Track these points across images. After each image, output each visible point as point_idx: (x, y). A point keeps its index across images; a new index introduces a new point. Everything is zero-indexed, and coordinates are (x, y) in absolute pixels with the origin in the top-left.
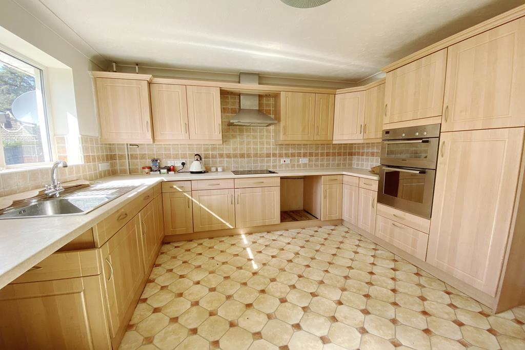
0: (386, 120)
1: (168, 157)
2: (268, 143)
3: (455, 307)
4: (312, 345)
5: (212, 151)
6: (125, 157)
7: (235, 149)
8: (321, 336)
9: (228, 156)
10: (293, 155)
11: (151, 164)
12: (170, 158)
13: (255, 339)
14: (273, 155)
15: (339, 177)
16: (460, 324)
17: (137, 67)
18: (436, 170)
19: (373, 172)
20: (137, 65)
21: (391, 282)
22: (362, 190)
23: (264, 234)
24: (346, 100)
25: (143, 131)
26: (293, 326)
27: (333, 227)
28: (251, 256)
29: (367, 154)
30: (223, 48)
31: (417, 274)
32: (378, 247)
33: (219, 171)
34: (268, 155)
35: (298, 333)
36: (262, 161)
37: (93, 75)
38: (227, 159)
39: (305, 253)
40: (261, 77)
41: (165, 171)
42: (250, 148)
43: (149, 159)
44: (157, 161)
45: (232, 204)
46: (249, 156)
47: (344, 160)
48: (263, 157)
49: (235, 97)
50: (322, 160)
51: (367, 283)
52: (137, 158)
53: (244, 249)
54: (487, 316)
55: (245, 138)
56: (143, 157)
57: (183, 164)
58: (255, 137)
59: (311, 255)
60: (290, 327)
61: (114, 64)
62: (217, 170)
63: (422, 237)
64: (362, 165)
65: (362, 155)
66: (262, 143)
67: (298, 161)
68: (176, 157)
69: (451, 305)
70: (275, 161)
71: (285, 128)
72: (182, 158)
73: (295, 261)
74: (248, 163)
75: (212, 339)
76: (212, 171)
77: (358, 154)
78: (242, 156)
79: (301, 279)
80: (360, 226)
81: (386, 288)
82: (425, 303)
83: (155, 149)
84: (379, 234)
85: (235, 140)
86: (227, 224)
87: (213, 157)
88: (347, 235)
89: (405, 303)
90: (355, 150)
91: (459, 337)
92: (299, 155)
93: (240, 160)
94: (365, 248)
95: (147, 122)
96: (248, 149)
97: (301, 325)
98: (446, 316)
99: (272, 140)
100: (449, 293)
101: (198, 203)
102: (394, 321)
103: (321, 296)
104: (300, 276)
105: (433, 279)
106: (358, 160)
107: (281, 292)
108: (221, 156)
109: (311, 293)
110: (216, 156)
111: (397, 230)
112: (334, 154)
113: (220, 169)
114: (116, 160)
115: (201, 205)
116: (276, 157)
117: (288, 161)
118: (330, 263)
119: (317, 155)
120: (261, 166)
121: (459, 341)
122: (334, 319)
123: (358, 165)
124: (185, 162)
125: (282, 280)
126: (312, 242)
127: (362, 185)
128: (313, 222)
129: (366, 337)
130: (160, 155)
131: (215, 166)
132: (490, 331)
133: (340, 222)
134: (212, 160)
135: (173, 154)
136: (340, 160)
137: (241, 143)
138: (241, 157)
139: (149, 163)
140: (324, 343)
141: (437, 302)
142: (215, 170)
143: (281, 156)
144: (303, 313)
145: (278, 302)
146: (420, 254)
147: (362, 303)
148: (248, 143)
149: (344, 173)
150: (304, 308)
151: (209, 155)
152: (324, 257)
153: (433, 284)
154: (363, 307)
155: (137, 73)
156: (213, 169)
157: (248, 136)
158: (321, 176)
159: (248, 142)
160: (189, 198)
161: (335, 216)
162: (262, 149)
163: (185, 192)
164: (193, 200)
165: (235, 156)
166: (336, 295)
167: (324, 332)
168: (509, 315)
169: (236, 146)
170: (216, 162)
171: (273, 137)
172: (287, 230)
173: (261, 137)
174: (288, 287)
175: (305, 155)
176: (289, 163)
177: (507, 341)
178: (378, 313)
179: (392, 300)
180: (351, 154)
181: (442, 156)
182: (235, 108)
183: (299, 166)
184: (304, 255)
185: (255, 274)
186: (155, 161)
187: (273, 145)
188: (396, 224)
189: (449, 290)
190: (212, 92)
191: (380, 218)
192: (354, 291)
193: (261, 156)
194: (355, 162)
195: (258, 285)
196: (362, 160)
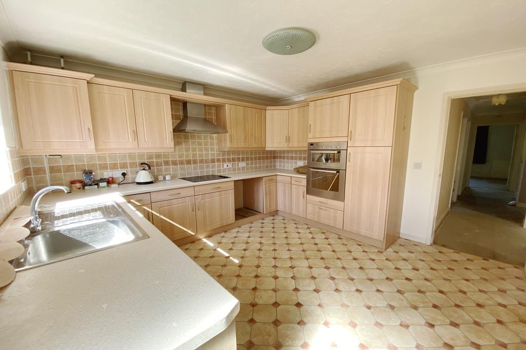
0: (310, 135)
1: (104, 167)
2: (212, 149)
3: (366, 252)
4: (312, 296)
5: (156, 159)
6: (45, 170)
7: (181, 156)
8: (313, 289)
9: (174, 163)
10: (234, 160)
11: (82, 177)
12: (106, 168)
13: (276, 307)
14: (217, 161)
15: (274, 178)
16: (373, 260)
17: (62, 60)
18: (346, 170)
19: (298, 171)
20: (62, 57)
21: (329, 246)
22: (294, 186)
23: (223, 234)
24: (273, 115)
25: (83, 139)
26: (293, 290)
27: (272, 218)
28: (227, 255)
29: (288, 158)
30: (161, 54)
31: (339, 238)
32: (309, 226)
33: (167, 179)
34: (213, 161)
35: (299, 293)
36: (208, 167)
37: (8, 67)
38: (173, 166)
39: (267, 241)
40: (206, 88)
41: (105, 184)
42: (196, 154)
43: (77, 171)
44: (91, 173)
45: (193, 211)
46: (195, 162)
47: (271, 162)
48: (208, 162)
49: (179, 104)
50: (256, 163)
51: (317, 251)
52: (60, 171)
53: (215, 250)
54: (382, 252)
55: (191, 145)
56: (69, 169)
57: (124, 174)
58: (200, 144)
59: (272, 242)
60: (292, 292)
61: (29, 53)
62: (165, 179)
63: (340, 214)
64: (284, 166)
65: (284, 159)
66: (207, 150)
67: (238, 165)
68: (114, 167)
69: (364, 251)
70: (219, 166)
71: (231, 136)
72: (121, 168)
73: (263, 248)
74: (195, 169)
75: (247, 320)
76: (160, 179)
77: (280, 157)
78: (189, 162)
79: (276, 260)
80: (294, 213)
81: (329, 251)
82: (352, 253)
83: (85, 158)
84: (309, 217)
85: (180, 147)
86: (189, 232)
87: (157, 165)
88: (285, 222)
89: (343, 257)
90: (277, 154)
91: (376, 267)
92: (238, 159)
93: (186, 166)
94: (301, 228)
95: (89, 129)
96: (194, 155)
97: (298, 287)
98: (365, 258)
99: (216, 147)
100: (360, 245)
101: (158, 215)
102: (344, 268)
103: (297, 267)
104: (275, 258)
105: (348, 239)
106: (280, 162)
107: (271, 273)
108: (167, 163)
109: (290, 267)
110: (161, 164)
111: (322, 212)
112: (263, 158)
113: (168, 177)
114: (30, 175)
115: (161, 216)
116: (220, 162)
117: (230, 165)
118: (288, 244)
119: (252, 159)
120: (207, 171)
121: (377, 268)
122: (313, 278)
123: (280, 166)
124: (125, 172)
125: (264, 264)
126: (266, 232)
127: (293, 182)
128: (258, 216)
129: (336, 281)
130: (92, 166)
131: (162, 175)
132: (387, 259)
133: (275, 213)
134: (157, 169)
135: (110, 164)
136: (267, 163)
137: (187, 150)
138: (187, 164)
139: (78, 175)
140: (318, 293)
141: (357, 252)
142: (162, 179)
143: (224, 161)
144: (294, 281)
145: (273, 280)
146: (339, 225)
147: (322, 264)
148: (194, 150)
149: (278, 174)
150: (292, 278)
151: (153, 163)
152: (281, 241)
153: (350, 242)
154: (324, 266)
155: (63, 68)
156: (161, 178)
157: (193, 143)
158: (263, 177)
159: (194, 148)
160: (148, 212)
161: (273, 209)
162: (207, 155)
163: (144, 205)
164: (153, 212)
165: (182, 163)
166: (305, 264)
167: (313, 287)
168: (390, 250)
169: (182, 153)
170: (162, 170)
171: (216, 143)
172: (240, 227)
173: (206, 144)
174: (272, 268)
175: (243, 160)
176: (231, 167)
177: (396, 262)
178: (333, 266)
179: (336, 257)
180: (274, 158)
181: (349, 161)
182: (179, 115)
183: (239, 169)
184: (266, 242)
185: (240, 266)
186: (88, 173)
187: (217, 151)
188: (321, 207)
189: (360, 244)
190: (162, 99)
191: (309, 206)
192: (313, 257)
193: (207, 161)
194: (278, 164)
195: (249, 273)
196: (284, 162)
